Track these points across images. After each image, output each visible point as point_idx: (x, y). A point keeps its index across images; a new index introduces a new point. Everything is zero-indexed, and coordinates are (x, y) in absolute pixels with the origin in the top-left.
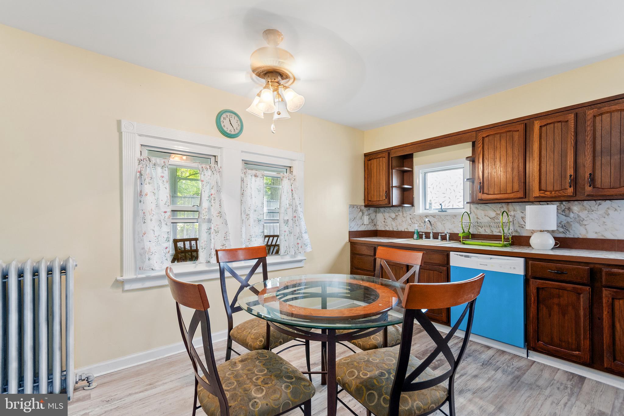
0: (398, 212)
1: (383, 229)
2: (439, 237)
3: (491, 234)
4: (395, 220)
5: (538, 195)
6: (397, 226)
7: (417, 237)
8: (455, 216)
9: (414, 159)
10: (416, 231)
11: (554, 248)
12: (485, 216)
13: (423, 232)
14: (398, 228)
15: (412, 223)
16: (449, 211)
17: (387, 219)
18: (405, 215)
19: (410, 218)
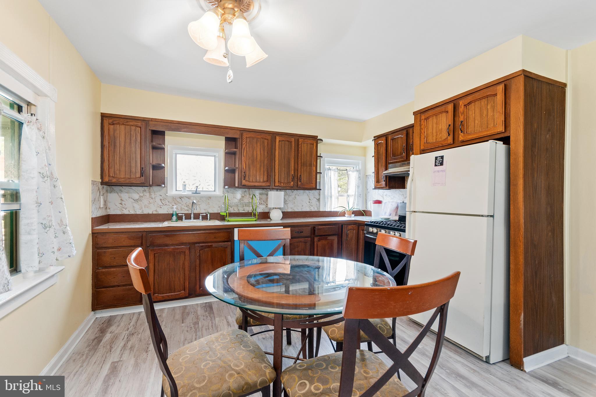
0: (143, 193)
1: (119, 212)
2: (201, 217)
3: (238, 212)
4: (139, 202)
5: (277, 185)
6: (142, 208)
7: (176, 219)
8: (210, 198)
9: (166, 137)
10: (174, 213)
11: (283, 218)
12: (234, 198)
13: (183, 214)
14: (143, 211)
15: (163, 205)
16: (202, 193)
17: (125, 200)
18: (153, 196)
19: (161, 200)
